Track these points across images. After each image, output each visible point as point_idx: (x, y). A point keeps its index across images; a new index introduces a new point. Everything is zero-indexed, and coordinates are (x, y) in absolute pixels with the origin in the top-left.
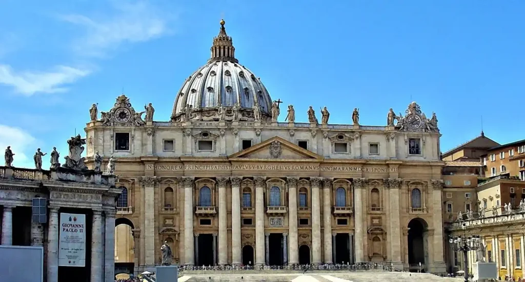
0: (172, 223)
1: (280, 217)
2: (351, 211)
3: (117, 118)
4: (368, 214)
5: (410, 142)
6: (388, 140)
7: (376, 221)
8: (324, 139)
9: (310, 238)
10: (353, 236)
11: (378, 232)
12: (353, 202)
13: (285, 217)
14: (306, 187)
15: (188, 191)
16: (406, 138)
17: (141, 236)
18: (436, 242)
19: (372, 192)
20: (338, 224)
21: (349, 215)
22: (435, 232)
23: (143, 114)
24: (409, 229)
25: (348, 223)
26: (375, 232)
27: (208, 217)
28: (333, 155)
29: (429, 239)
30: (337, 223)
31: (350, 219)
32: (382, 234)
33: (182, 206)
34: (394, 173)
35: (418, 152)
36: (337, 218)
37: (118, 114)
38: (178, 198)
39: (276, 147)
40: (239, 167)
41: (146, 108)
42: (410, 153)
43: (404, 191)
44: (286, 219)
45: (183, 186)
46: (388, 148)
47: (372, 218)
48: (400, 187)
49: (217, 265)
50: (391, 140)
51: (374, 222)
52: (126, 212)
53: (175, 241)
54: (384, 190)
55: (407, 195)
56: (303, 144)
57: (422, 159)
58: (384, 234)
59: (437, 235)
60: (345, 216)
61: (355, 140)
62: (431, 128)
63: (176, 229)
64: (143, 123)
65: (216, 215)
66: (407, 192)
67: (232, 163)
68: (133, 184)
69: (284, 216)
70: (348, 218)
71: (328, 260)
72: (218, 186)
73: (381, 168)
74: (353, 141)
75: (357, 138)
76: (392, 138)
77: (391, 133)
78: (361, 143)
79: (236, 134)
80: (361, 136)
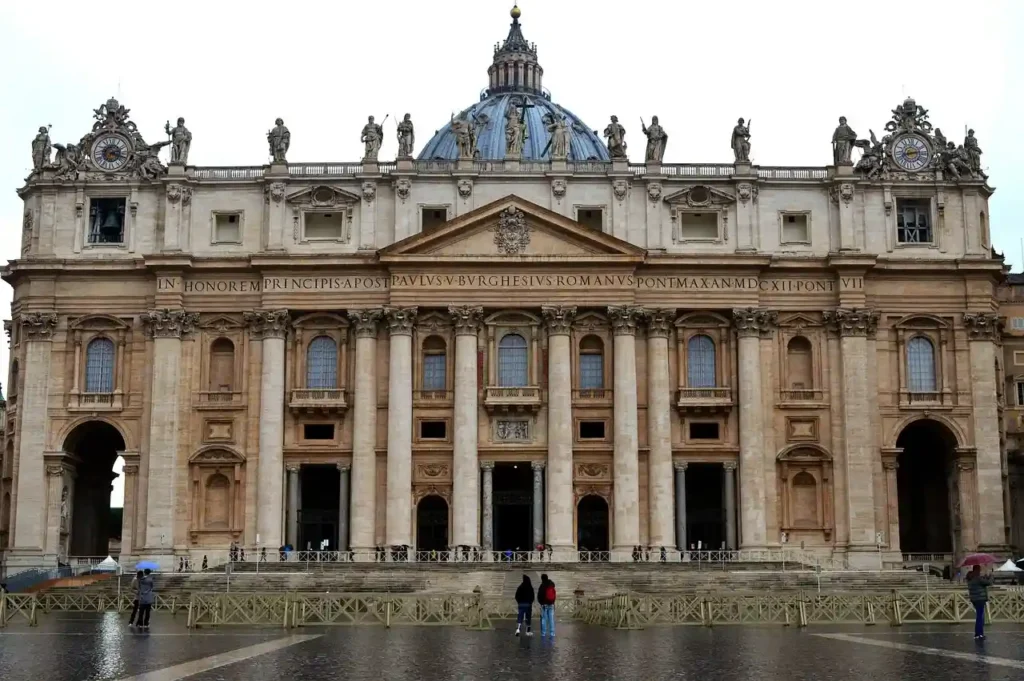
0: (227, 435)
1: (524, 418)
2: (728, 400)
3: (97, 160)
4: (779, 408)
5: (900, 209)
6: (836, 202)
7: (803, 429)
8: (650, 205)
9: (609, 475)
10: (735, 472)
11: (809, 458)
12: (734, 377)
13: (539, 418)
14: (598, 334)
15: (274, 347)
16: (889, 197)
17: (142, 470)
18: (982, 488)
19: (789, 346)
20: (693, 436)
21: (722, 411)
22: (979, 460)
23: (163, 148)
24: (901, 450)
25: (721, 433)
26: (800, 458)
27: (326, 417)
28: (675, 246)
29: (964, 478)
30: (688, 434)
31: (726, 423)
32: (819, 465)
33: (253, 389)
34: (853, 294)
35: (925, 236)
36: (688, 421)
37: (99, 149)
38: (245, 366)
39: (512, 223)
40: (409, 282)
41: (168, 132)
42: (901, 239)
43: (886, 345)
44: (541, 421)
45: (261, 334)
46: (836, 227)
47: (792, 421)
48: (870, 333)
49: (348, 549)
50: (842, 205)
51: (796, 433)
52: (105, 406)
53: (232, 483)
54: (823, 341)
55: (895, 355)
56: (591, 217)
57: (934, 254)
58: (825, 466)
59: (985, 466)
60: (711, 416)
61: (739, 205)
62: (959, 169)
63: (238, 449)
64: (160, 169)
65: (345, 413)
66: (894, 348)
67: (391, 269)
68: (127, 329)
69: (535, 415)
70: (721, 422)
71: (659, 538)
72: (354, 333)
73: (814, 281)
74: (732, 206)
75: (744, 198)
76: (848, 198)
77: (841, 182)
78: (757, 212)
79: (404, 193)
80: (757, 193)
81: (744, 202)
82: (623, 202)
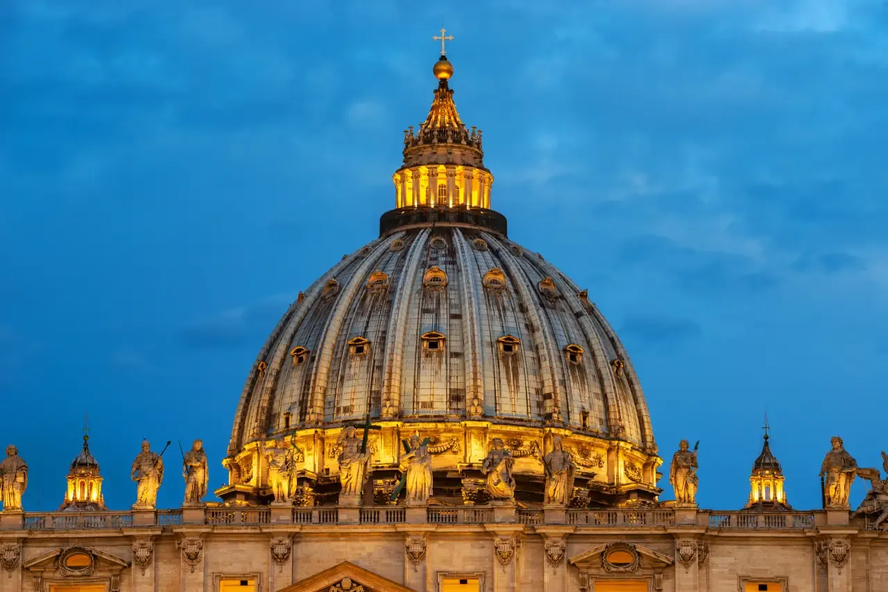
6: (824, 563)
8: (548, 571)
50: (833, 570)
61: (679, 569)
74: (670, 573)
75: (686, 560)
76: (841, 560)
77: (829, 537)
78: (708, 580)
79: (193, 558)
80: (707, 551)
81: (687, 566)
82: (508, 569)
